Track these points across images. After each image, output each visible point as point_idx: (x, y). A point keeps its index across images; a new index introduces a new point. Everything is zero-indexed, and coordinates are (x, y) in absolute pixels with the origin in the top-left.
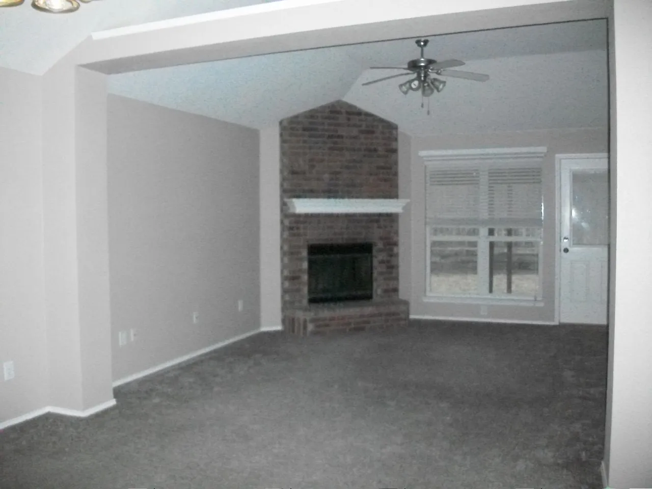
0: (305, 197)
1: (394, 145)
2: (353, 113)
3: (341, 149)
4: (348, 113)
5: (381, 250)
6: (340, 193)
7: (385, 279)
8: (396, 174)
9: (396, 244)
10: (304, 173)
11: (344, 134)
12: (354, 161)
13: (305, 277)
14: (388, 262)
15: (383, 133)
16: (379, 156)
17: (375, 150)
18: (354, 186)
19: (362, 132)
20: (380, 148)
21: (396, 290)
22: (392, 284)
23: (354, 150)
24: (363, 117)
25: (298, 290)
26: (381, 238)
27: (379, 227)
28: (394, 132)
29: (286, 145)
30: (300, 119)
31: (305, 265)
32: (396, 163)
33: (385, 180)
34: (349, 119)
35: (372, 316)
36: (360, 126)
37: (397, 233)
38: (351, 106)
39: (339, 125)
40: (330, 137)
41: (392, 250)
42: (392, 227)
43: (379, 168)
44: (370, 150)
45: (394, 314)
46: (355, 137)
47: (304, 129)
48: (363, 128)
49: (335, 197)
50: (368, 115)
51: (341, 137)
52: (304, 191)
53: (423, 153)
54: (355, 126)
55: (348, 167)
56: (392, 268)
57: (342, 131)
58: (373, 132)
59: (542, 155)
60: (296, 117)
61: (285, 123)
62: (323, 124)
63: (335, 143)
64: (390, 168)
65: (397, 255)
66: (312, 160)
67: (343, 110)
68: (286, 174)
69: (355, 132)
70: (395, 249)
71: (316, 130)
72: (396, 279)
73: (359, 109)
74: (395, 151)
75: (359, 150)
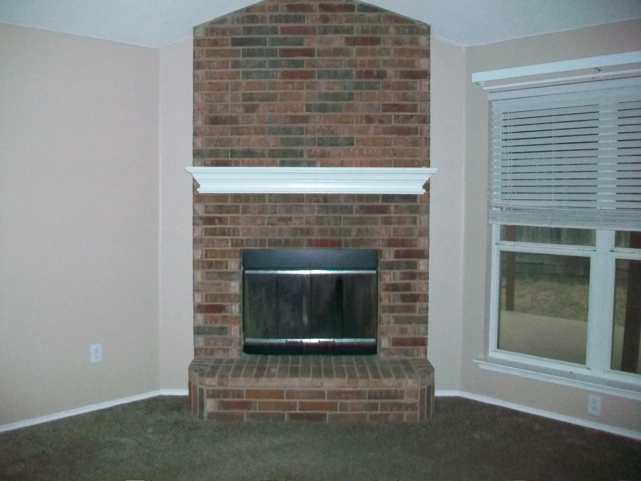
0: (237, 164)
1: (421, 64)
2: (336, 7)
3: (310, 75)
4: (324, 8)
5: (390, 266)
6: (306, 158)
7: (398, 320)
8: (426, 120)
9: (424, 254)
10: (234, 120)
11: (316, 46)
12: (336, 97)
13: (235, 309)
15: (397, 42)
16: (387, 86)
17: (381, 75)
18: (334, 143)
19: (352, 41)
20: (390, 71)
21: (419, 343)
22: (411, 331)
23: (336, 75)
24: (355, 14)
25: (222, 330)
26: (391, 243)
27: (387, 221)
28: (423, 39)
29: (200, 72)
30: (228, 25)
31: (235, 287)
32: (426, 98)
33: (401, 131)
34: (325, 19)
35: (339, 394)
36: (349, 30)
37: (425, 233)
39: (305, 31)
40: (287, 53)
41: (414, 265)
42: (414, 222)
43: (388, 108)
44: (369, 74)
45: (388, 395)
46: (338, 52)
47: (236, 42)
48: (356, 34)
49: (296, 164)
50: (366, 9)
51: (309, 52)
52: (234, 153)
54: (337, 31)
55: (323, 108)
56: (414, 300)
57: (312, 42)
58: (375, 41)
60: (222, 20)
61: (201, 34)
62: (274, 31)
63: (297, 65)
64: (414, 108)
65: (425, 276)
66: (248, 98)
67: (315, 4)
68: (200, 123)
69: (338, 41)
70: (421, 264)
71: (259, 41)
72: (422, 321)
74: (423, 75)
75: (347, 75)
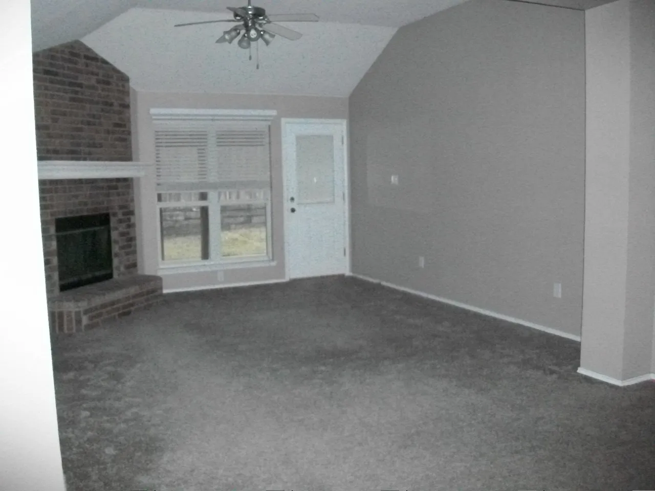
1: (126, 100)
2: (92, 58)
3: (81, 101)
4: (87, 57)
7: (126, 254)
9: (133, 213)
10: (48, 127)
11: (85, 83)
12: (94, 116)
14: (128, 233)
15: (117, 85)
16: (114, 112)
17: (111, 104)
18: (94, 145)
19: (98, 82)
20: (116, 104)
21: (134, 265)
22: (131, 259)
23: (93, 102)
24: (99, 64)
26: (120, 207)
27: (118, 195)
28: (126, 85)
30: (40, 59)
31: (54, 245)
32: (129, 121)
33: (121, 140)
34: (87, 65)
36: (98, 74)
37: (133, 200)
38: (88, 49)
39: (79, 71)
40: (71, 84)
41: (129, 220)
42: (128, 194)
43: (115, 125)
44: (106, 104)
46: (93, 87)
47: (45, 72)
48: (100, 77)
49: (78, 159)
50: (105, 62)
51: (81, 86)
52: (48, 151)
53: (153, 111)
54: (93, 73)
55: (89, 123)
56: (130, 241)
57: (82, 79)
58: (108, 83)
59: (272, 118)
62: (64, 68)
63: (76, 92)
64: (125, 126)
65: (133, 225)
66: (54, 112)
67: (82, 54)
69: (93, 81)
70: (132, 219)
71: (56, 74)
72: (135, 252)
73: (97, 55)
74: (127, 106)
75: (97, 103)
